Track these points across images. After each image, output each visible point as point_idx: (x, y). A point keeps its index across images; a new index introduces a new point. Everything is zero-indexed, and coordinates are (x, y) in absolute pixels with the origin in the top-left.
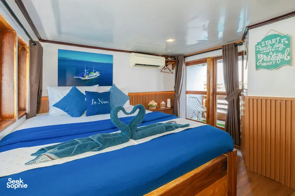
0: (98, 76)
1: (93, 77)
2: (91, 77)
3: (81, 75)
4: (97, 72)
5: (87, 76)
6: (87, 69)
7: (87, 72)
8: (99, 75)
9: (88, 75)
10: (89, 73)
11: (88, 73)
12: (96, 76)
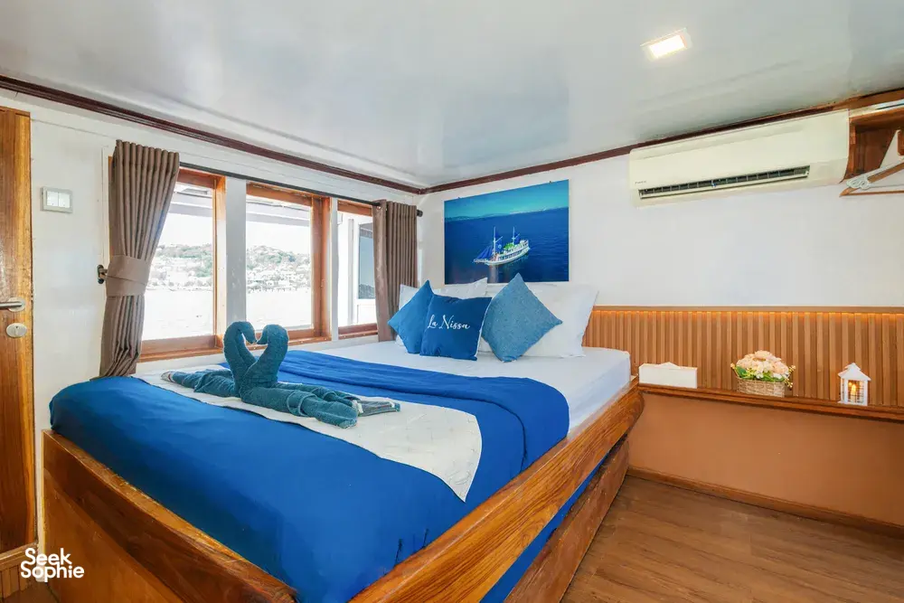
0: (526, 254)
1: (513, 258)
2: (507, 256)
3: (485, 255)
4: (522, 242)
5: (499, 255)
6: (497, 237)
7: (498, 244)
8: (528, 248)
9: (501, 253)
10: (502, 249)
11: (500, 246)
12: (521, 254)
